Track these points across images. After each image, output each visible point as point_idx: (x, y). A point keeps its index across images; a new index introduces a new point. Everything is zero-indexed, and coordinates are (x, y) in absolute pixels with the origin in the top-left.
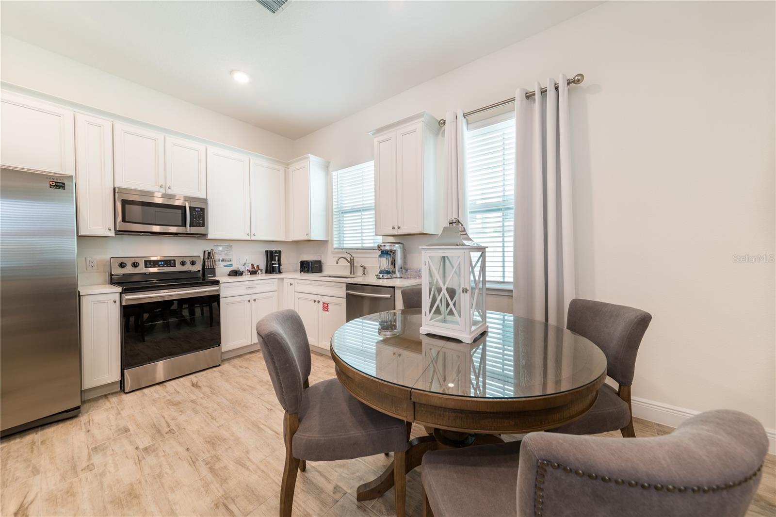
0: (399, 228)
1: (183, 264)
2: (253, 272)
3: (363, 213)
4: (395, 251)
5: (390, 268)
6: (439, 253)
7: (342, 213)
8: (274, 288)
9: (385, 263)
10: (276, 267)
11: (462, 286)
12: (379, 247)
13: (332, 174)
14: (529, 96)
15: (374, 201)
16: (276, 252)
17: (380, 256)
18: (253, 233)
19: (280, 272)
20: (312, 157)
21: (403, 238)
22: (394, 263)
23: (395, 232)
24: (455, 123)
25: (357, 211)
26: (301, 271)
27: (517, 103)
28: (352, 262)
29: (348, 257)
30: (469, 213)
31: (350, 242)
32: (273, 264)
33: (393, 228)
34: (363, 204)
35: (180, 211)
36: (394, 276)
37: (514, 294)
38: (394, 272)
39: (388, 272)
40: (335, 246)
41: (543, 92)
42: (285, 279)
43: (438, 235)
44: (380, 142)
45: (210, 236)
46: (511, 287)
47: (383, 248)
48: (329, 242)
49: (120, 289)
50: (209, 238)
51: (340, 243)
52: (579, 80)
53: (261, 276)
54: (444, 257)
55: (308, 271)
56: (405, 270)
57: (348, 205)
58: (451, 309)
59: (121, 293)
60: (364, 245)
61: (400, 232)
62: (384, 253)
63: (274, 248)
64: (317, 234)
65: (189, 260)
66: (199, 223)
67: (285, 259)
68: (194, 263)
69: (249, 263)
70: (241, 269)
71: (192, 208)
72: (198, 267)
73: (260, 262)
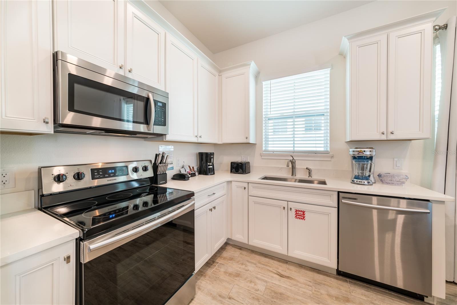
1: (135, 170)
2: (193, 175)
3: (296, 120)
7: (269, 119)
10: (211, 168)
13: (262, 83)
16: (211, 154)
19: (214, 173)
25: (300, 117)
26: (231, 172)
32: (209, 165)
34: (294, 112)
35: (143, 104)
40: (264, 149)
42: (232, 182)
45: (168, 138)
48: (257, 146)
50: (167, 139)
53: (198, 178)
60: (296, 149)
64: (252, 138)
65: (140, 166)
66: (163, 121)
67: (216, 160)
68: (145, 169)
69: (186, 164)
70: (183, 172)
71: (156, 102)
72: (150, 174)
73: (193, 163)
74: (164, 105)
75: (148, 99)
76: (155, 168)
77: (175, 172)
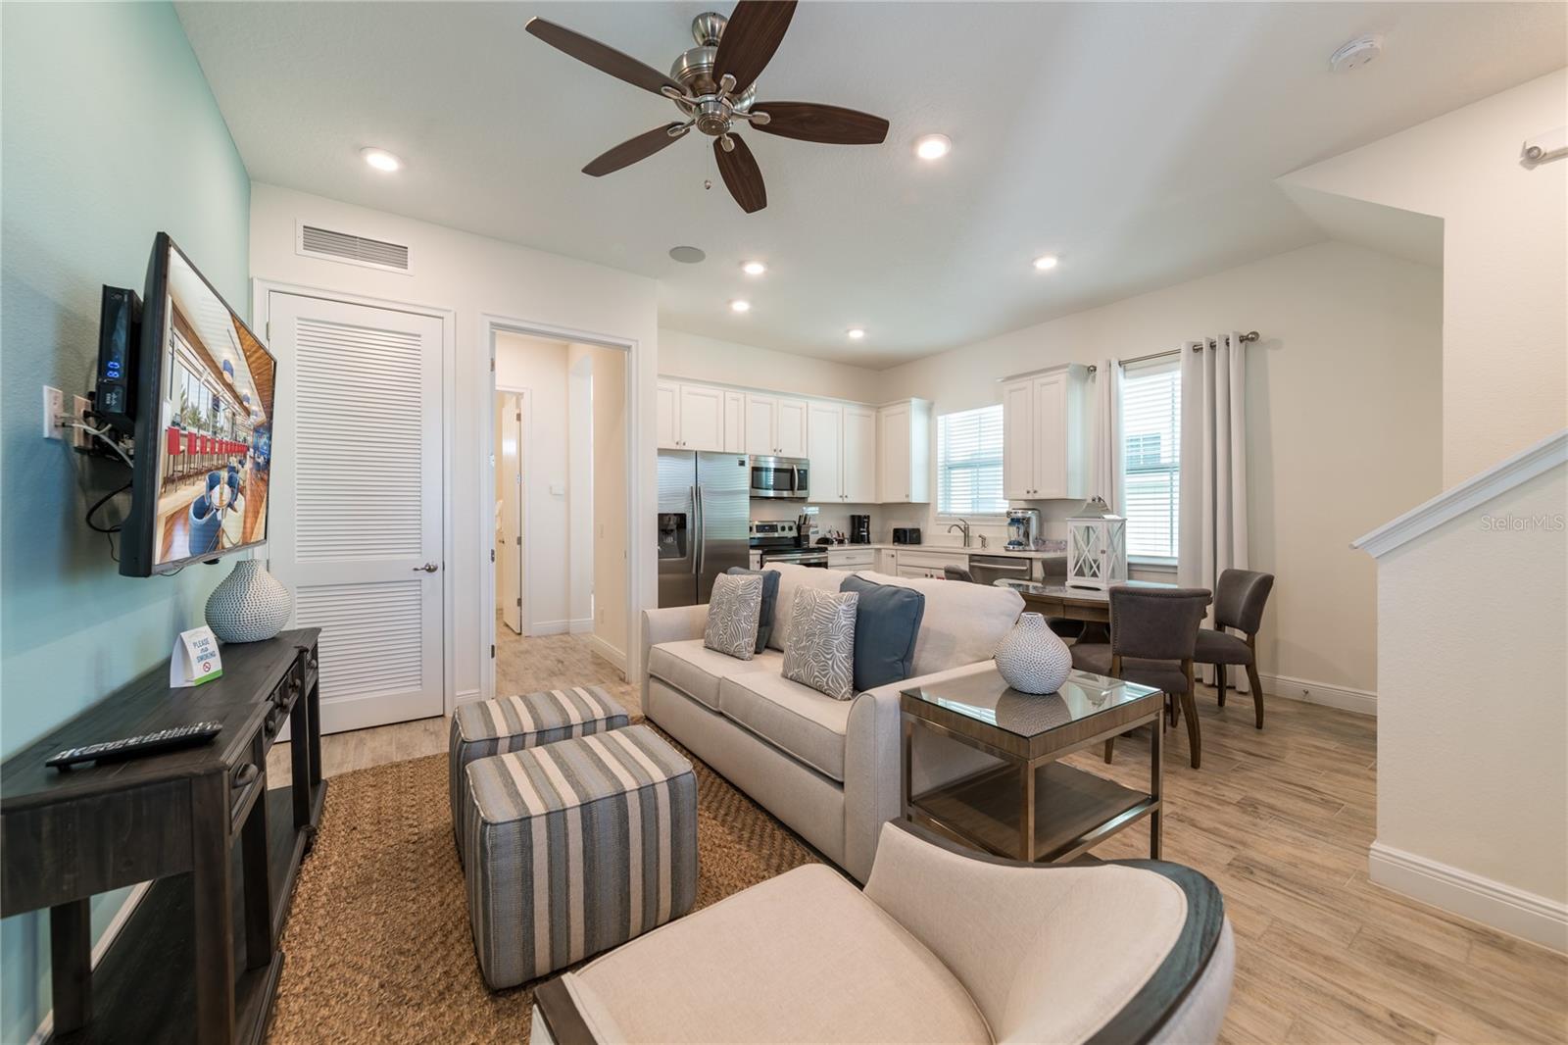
0: (1035, 492)
1: (783, 529)
2: (841, 542)
3: (985, 470)
4: (1029, 518)
5: (1022, 539)
6: (1084, 524)
8: (871, 559)
9: (1014, 533)
10: (866, 536)
11: (1101, 548)
12: (1009, 513)
13: (936, 418)
14: (1197, 349)
15: (1002, 455)
16: (865, 517)
17: (1010, 524)
18: (845, 494)
19: (869, 542)
20: (915, 401)
21: (1039, 505)
22: (1027, 534)
23: (1030, 497)
24: (1108, 373)
26: (894, 542)
27: (1183, 355)
28: (966, 531)
29: (961, 524)
30: (1125, 472)
31: (960, 506)
32: (861, 532)
33: (1028, 492)
35: (789, 475)
36: (1027, 548)
37: (1179, 571)
38: (1028, 545)
39: (1020, 544)
40: (939, 510)
41: (1213, 346)
42: (883, 550)
43: (1085, 500)
44: (1011, 391)
45: (810, 500)
46: (1175, 563)
47: (1014, 516)
48: (932, 506)
49: (760, 552)
50: (808, 501)
51: (945, 507)
52: (1252, 339)
53: (847, 546)
54: (1088, 528)
55: (906, 541)
56: (1041, 542)
57: (958, 457)
58: (1095, 572)
59: (761, 555)
61: (1037, 497)
62: (1015, 521)
63: (862, 513)
64: (917, 496)
65: (786, 525)
66: (803, 486)
67: (875, 526)
68: (791, 529)
69: (834, 529)
70: (828, 536)
71: (798, 471)
72: (794, 533)
73: (845, 530)
74: (806, 471)
75: (793, 470)
76: (799, 528)
77: (819, 536)
